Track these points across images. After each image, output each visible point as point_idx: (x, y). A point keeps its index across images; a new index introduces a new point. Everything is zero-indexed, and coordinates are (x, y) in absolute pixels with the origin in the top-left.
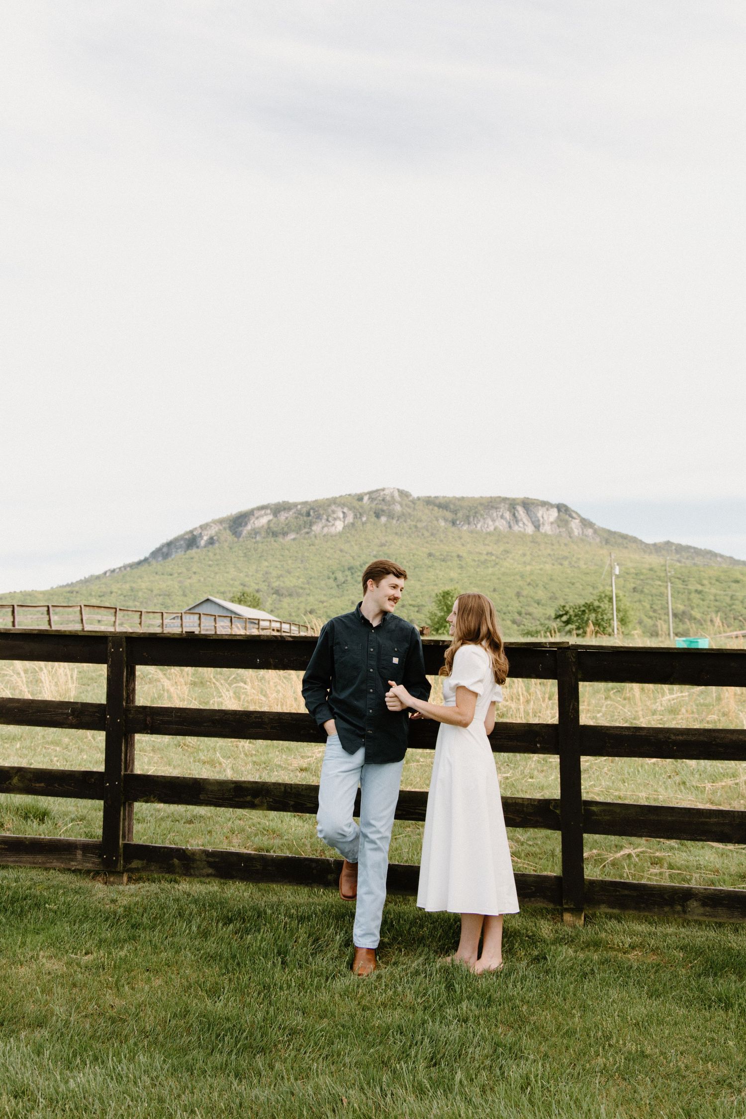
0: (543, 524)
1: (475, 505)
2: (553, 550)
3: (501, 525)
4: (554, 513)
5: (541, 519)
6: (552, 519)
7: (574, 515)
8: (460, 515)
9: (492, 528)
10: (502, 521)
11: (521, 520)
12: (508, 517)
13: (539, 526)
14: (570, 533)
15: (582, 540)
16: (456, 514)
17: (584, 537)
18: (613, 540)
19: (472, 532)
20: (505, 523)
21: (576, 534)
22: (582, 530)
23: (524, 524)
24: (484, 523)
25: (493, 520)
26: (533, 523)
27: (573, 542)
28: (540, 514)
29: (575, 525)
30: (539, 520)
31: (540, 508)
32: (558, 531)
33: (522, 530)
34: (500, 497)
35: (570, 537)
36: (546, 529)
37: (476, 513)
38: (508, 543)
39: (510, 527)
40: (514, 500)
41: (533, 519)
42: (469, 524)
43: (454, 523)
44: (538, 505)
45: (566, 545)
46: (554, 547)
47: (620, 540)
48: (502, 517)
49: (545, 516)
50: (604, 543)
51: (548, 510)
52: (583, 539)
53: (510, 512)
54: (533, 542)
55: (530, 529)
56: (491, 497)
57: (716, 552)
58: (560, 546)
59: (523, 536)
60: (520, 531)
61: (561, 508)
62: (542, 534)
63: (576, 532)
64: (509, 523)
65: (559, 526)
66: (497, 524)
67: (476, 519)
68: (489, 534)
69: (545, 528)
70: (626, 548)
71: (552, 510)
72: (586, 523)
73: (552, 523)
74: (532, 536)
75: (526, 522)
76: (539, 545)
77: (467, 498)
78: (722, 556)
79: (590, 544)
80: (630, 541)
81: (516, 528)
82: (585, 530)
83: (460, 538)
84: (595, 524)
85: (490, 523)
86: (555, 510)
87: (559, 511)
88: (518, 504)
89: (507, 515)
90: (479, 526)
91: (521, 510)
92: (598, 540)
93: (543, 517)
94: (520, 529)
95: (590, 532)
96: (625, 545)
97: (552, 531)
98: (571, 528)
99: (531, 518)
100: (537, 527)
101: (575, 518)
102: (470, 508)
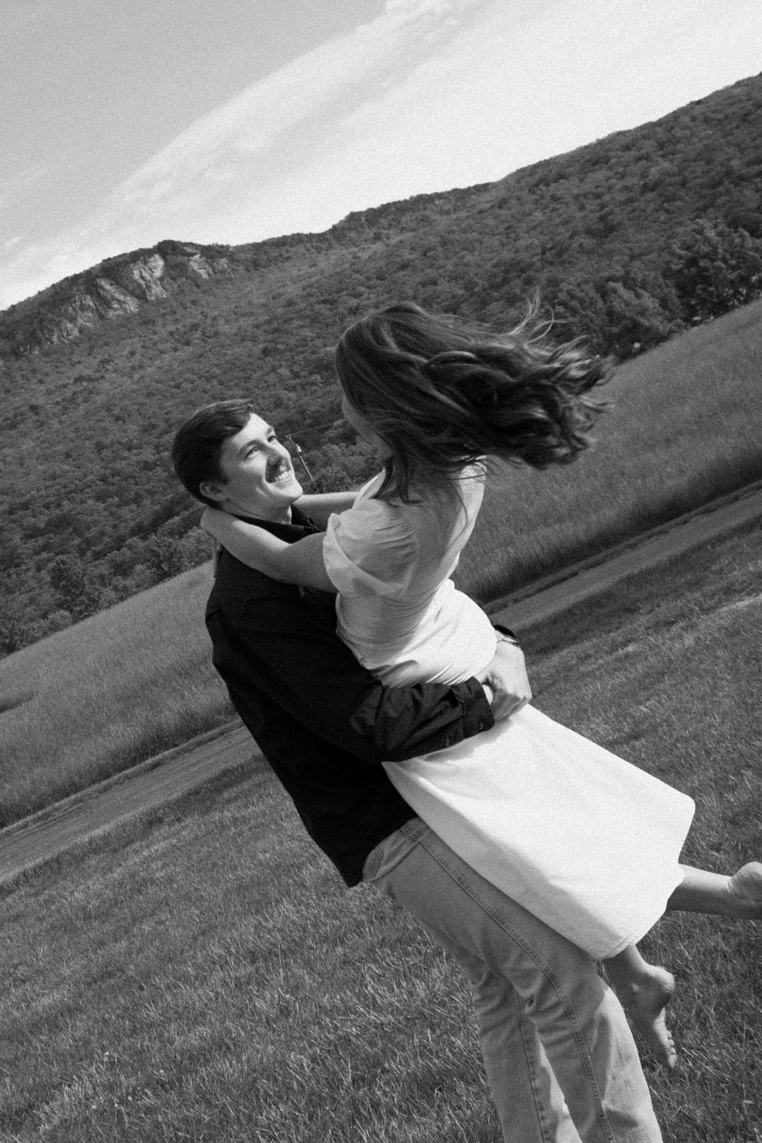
0: (149, 287)
1: (35, 310)
2: (176, 321)
3: (86, 320)
4: (158, 263)
5: (142, 282)
6: (158, 273)
7: (189, 250)
8: (19, 337)
9: (76, 332)
10: (86, 313)
11: (114, 299)
12: (92, 304)
13: (144, 292)
14: (195, 280)
15: (218, 282)
16: (14, 337)
17: (219, 276)
18: (265, 257)
19: (47, 354)
20: (90, 314)
21: (205, 276)
22: (211, 266)
23: (119, 301)
24: (61, 331)
25: (72, 320)
26: (133, 294)
27: (204, 292)
28: (136, 275)
29: (196, 264)
30: (139, 285)
31: (132, 265)
32: (175, 286)
33: (121, 312)
34: (67, 279)
35: (198, 286)
36: (157, 290)
37: (41, 321)
38: (107, 344)
39: (102, 317)
40: (88, 273)
41: (131, 287)
42: (39, 343)
43: (17, 354)
44: (127, 263)
45: (194, 302)
46: (178, 316)
47: (274, 253)
48: (83, 308)
49: (144, 274)
50: (251, 269)
51: (145, 263)
52: (219, 280)
53: (91, 294)
54: (145, 323)
55: (132, 306)
56: (53, 286)
57: (429, 193)
58: (186, 308)
59: (126, 320)
60: (119, 316)
61: (167, 249)
62: (153, 304)
63: (203, 273)
64: (97, 310)
65: (173, 279)
66: (80, 321)
67: (46, 331)
68: (75, 343)
69: (153, 291)
70: (288, 258)
71: (152, 259)
72: (212, 253)
73: (161, 279)
74: (139, 314)
75: (122, 298)
76: (154, 323)
77: (20, 304)
78: (439, 196)
79: (231, 280)
80: (292, 245)
81: (111, 314)
82: (215, 264)
83: (34, 371)
84: (228, 247)
85: (69, 326)
86: (157, 256)
87: (164, 256)
88: (97, 277)
89: (89, 301)
90: (55, 338)
91: (105, 284)
92: (241, 268)
93: (142, 278)
94: (117, 313)
95: (223, 262)
96: (286, 255)
97: (166, 290)
98: (193, 271)
99: (126, 288)
100: (140, 294)
101: (193, 254)
102: (28, 316)
